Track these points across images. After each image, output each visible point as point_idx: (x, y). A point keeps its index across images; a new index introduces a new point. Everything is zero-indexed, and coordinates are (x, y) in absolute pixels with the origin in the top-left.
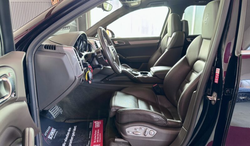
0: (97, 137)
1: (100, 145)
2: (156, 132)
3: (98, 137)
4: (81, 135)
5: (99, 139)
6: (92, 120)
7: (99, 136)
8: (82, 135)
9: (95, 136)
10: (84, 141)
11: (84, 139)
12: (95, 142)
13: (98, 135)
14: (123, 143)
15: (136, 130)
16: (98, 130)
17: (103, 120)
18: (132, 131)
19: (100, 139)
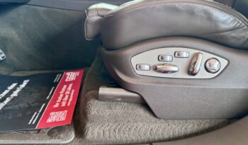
0: (64, 97)
1: (66, 111)
2: (224, 63)
3: (67, 97)
4: (31, 94)
5: (68, 101)
6: (62, 71)
7: (70, 95)
8: (33, 95)
9: (61, 95)
10: (32, 105)
11: (33, 101)
12: (56, 106)
13: (68, 92)
14: (124, 99)
15: (162, 58)
16: (71, 85)
17: (83, 71)
18: (152, 64)
19: (71, 100)
